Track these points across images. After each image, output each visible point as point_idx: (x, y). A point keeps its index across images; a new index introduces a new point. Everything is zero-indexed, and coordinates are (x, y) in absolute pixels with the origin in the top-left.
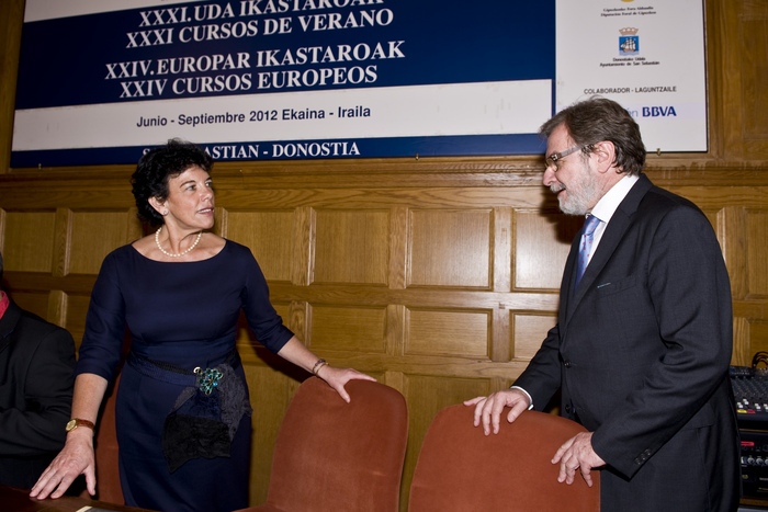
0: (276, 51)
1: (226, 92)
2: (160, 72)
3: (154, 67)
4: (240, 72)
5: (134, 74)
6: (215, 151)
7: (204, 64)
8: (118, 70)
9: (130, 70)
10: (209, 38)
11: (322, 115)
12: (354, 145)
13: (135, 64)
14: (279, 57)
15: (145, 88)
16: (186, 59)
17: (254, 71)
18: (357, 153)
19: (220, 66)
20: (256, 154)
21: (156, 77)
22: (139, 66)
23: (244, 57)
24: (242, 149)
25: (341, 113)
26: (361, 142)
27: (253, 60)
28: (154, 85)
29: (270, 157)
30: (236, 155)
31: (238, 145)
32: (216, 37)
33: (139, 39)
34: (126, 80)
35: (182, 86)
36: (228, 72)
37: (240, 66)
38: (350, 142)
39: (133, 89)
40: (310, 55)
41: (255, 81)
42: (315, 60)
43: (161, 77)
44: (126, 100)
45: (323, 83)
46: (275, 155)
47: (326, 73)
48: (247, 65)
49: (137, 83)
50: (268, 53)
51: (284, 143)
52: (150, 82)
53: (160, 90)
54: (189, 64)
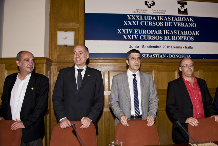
1: (155, 40)
2: (135, 33)
3: (134, 31)
4: (160, 35)
5: (127, 33)
6: (153, 55)
7: (149, 32)
8: (122, 31)
9: (126, 31)
10: (150, 25)
11: (181, 48)
12: (189, 55)
13: (127, 30)
14: (170, 32)
15: (131, 37)
16: (143, 30)
17: (163, 35)
18: (190, 57)
19: (153, 33)
20: (165, 57)
21: (134, 34)
22: (128, 31)
23: (160, 31)
24: (161, 55)
25: (186, 47)
26: (191, 55)
27: (163, 32)
28: (134, 36)
29: (168, 58)
30: (160, 57)
31: (160, 54)
32: (152, 25)
33: (128, 23)
34: (125, 34)
35: (142, 37)
36: (156, 35)
37: (159, 33)
38: (188, 55)
39: (127, 37)
40: (177, 32)
41: (163, 38)
42: (179, 34)
43: (136, 34)
44: (125, 40)
45: (181, 40)
46: (170, 57)
47: (182, 37)
48: (161, 34)
49: (128, 36)
50: (167, 31)
51: (172, 54)
52: (133, 36)
53: (136, 38)
54: (144, 32)
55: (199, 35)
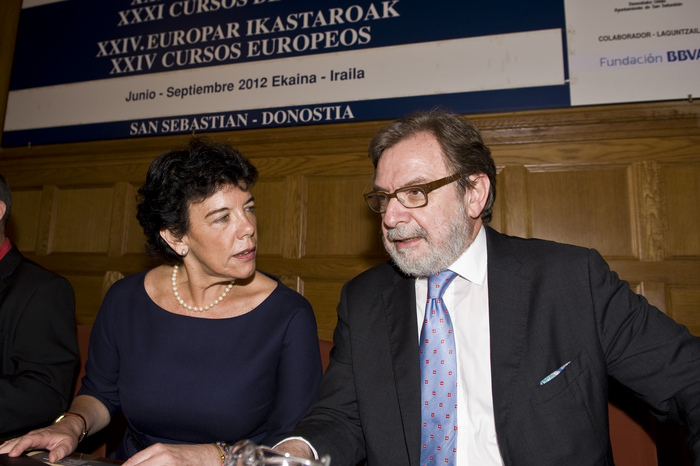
0: (266, 19)
1: (215, 63)
2: (150, 47)
3: (144, 42)
4: (229, 42)
5: (125, 50)
6: (203, 122)
7: (193, 36)
8: (109, 48)
9: (120, 47)
10: (199, 10)
11: (313, 79)
12: (348, 109)
13: (126, 41)
14: (269, 25)
15: (135, 64)
16: (176, 33)
17: (243, 40)
18: (351, 116)
19: (209, 37)
20: (245, 122)
21: (146, 52)
22: (129, 43)
23: (233, 27)
24: (231, 118)
25: (334, 76)
26: (354, 105)
27: (243, 30)
28: (144, 60)
29: (259, 126)
30: (225, 124)
31: (227, 114)
32: (206, 9)
33: (130, 17)
34: (116, 56)
35: (171, 59)
36: (218, 42)
37: (229, 36)
38: (343, 105)
39: (123, 65)
40: (300, 21)
41: (244, 50)
42: (306, 25)
43: (151, 52)
44: (116, 75)
45: (314, 47)
46: (264, 122)
47: (318, 37)
48: (237, 35)
49: (127, 59)
50: (258, 21)
51: (273, 110)
52: (140, 58)
53: (150, 65)
54: (178, 38)
55: (395, 14)
